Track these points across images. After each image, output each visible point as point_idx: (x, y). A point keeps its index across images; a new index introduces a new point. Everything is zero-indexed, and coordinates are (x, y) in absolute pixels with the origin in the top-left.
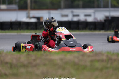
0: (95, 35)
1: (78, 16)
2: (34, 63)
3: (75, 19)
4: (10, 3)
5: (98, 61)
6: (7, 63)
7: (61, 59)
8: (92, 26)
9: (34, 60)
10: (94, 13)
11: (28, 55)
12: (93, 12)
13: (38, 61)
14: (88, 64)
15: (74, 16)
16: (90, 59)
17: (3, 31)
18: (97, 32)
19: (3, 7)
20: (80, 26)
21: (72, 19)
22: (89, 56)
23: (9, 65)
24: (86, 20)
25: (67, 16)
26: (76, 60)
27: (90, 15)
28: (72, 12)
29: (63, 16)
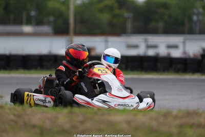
0: (185, 80)
1: (155, 47)
2: (82, 128)
3: (151, 53)
4: (39, 23)
5: (192, 126)
6: (34, 126)
7: (129, 122)
8: (179, 66)
9: (82, 122)
10: (184, 43)
11: (71, 113)
12: (182, 41)
13: (88, 125)
14: (175, 131)
15: (148, 47)
16: (178, 122)
17: (26, 71)
18: (188, 76)
19: (27, 29)
20: (159, 65)
21: (145, 53)
22: (176, 117)
23: (38, 130)
24: (169, 54)
25: (136, 47)
26: (154, 123)
27: (176, 47)
28: (146, 41)
29: (130, 46)
